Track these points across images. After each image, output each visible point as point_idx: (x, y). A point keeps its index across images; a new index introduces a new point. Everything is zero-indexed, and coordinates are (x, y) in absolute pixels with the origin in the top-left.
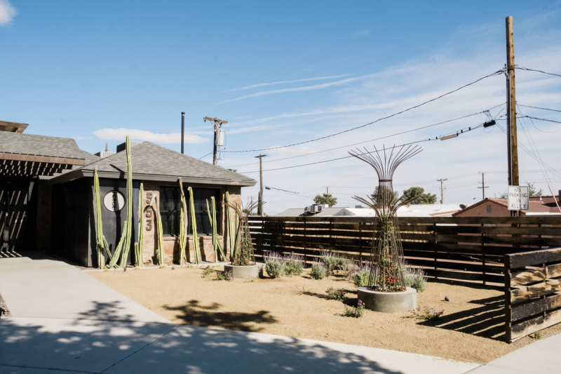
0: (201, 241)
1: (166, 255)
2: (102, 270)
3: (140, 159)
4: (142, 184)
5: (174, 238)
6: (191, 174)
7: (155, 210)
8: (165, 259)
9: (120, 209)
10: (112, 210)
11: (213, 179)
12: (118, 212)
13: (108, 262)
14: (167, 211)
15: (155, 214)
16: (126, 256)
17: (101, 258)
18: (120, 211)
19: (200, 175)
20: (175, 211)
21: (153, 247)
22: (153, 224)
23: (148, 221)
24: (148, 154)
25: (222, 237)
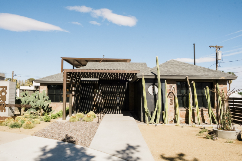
0: (202, 111)
1: (181, 118)
2: (147, 124)
3: (167, 68)
4: (166, 81)
5: (186, 109)
6: (194, 74)
7: (174, 94)
8: (180, 121)
9: (156, 94)
10: (152, 94)
11: (207, 76)
12: (155, 96)
13: (150, 120)
14: (181, 95)
15: (174, 96)
16: (158, 118)
17: (147, 118)
18: (156, 95)
19: (200, 74)
20: (186, 95)
21: (174, 113)
22: (173, 102)
23: (170, 100)
24: (172, 65)
25: (215, 110)
